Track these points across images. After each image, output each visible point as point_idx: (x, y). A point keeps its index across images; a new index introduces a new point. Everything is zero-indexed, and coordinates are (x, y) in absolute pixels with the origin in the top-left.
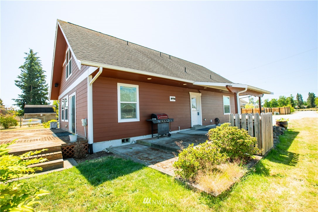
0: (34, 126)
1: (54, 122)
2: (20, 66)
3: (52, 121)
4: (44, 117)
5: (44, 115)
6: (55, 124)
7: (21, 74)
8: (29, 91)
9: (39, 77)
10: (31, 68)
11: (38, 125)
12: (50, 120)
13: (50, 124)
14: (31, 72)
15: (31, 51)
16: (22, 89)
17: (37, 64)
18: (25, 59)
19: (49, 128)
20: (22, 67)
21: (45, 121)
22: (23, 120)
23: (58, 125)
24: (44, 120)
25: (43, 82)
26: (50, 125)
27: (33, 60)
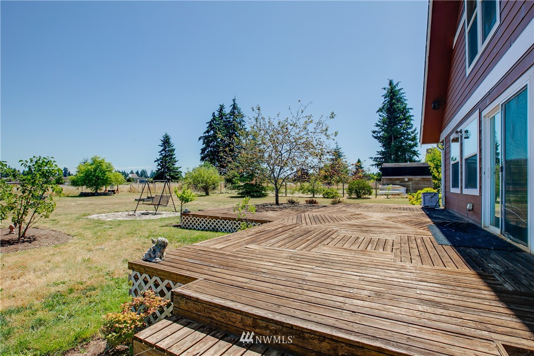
0: (395, 197)
1: (430, 193)
2: (378, 109)
3: (425, 190)
4: (410, 183)
5: (410, 180)
6: (432, 197)
7: (379, 120)
8: (389, 144)
9: (402, 120)
10: (392, 108)
11: (400, 197)
12: (421, 189)
13: (420, 196)
14: (391, 115)
15: (391, 83)
16: (380, 142)
17: (399, 100)
18: (383, 97)
19: (418, 206)
20: (380, 110)
21: (411, 191)
22: (380, 186)
23: (441, 200)
24: (411, 188)
25: (408, 126)
26: (421, 200)
27: (394, 95)
